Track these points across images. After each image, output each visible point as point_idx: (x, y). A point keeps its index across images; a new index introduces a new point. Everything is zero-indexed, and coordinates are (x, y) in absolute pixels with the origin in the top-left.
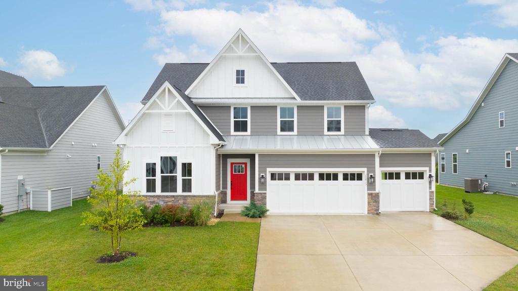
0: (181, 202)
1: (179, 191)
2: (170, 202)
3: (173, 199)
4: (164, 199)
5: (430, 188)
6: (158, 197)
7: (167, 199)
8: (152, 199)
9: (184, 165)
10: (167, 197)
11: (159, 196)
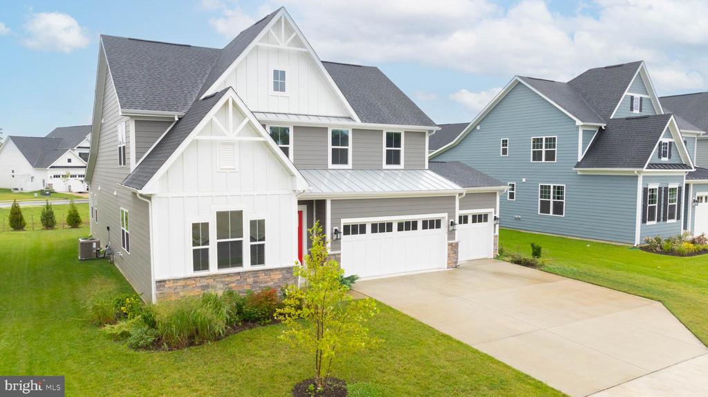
0: (250, 280)
1: (247, 265)
2: (232, 282)
3: (239, 278)
4: (223, 279)
5: (495, 232)
6: (214, 277)
7: (227, 279)
8: (205, 282)
9: (253, 223)
10: (228, 275)
11: (216, 275)
